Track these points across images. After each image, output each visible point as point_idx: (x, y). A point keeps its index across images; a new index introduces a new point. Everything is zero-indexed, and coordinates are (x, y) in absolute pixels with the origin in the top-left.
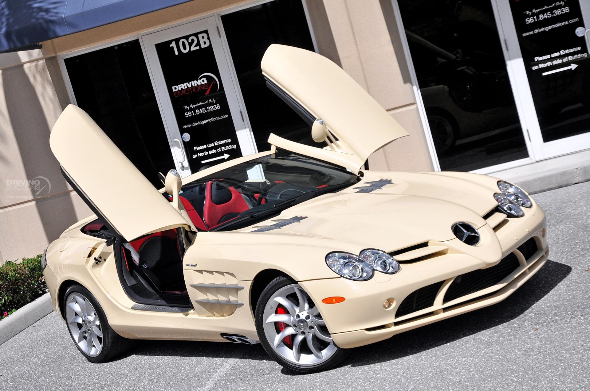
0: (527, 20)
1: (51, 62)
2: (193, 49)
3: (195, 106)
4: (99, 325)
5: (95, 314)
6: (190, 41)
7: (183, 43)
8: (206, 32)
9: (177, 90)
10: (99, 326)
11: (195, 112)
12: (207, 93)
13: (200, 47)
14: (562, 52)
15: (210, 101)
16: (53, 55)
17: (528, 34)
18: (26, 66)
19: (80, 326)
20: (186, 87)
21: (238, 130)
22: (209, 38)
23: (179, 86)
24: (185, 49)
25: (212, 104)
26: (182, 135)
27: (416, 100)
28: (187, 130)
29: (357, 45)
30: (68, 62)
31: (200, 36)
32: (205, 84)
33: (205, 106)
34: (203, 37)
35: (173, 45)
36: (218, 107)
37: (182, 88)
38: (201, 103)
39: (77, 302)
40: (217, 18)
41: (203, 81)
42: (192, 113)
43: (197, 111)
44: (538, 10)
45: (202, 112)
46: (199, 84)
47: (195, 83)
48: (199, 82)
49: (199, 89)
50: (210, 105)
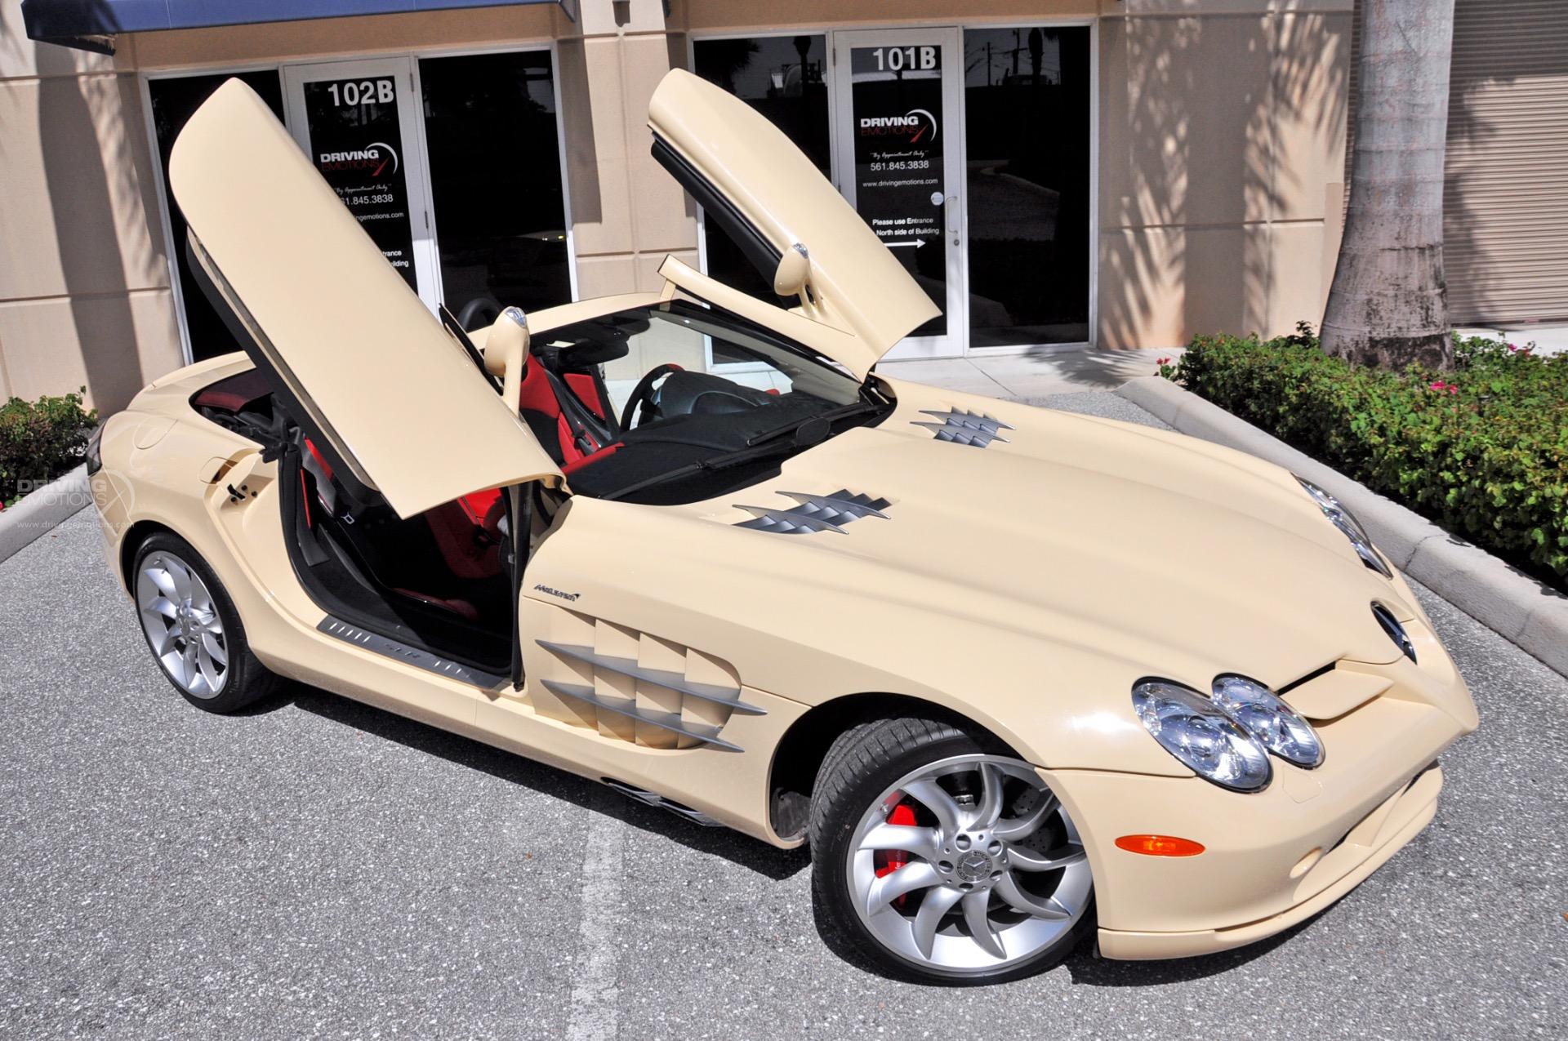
0: (872, 165)
1: (127, 80)
2: (365, 101)
3: (353, 190)
4: (221, 635)
5: (211, 607)
6: (362, 87)
7: (351, 89)
8: (391, 79)
9: (329, 160)
10: (218, 637)
11: (352, 201)
12: (376, 173)
13: (377, 100)
14: (909, 221)
15: (379, 187)
16: (131, 70)
17: (870, 185)
18: (82, 79)
19: (169, 622)
20: (343, 159)
21: (416, 239)
22: (393, 90)
23: (333, 155)
24: (352, 98)
25: (381, 192)
27: (698, 245)
29: (626, 145)
31: (380, 84)
32: (375, 160)
33: (371, 194)
34: (385, 87)
35: (334, 89)
36: (390, 198)
37: (336, 160)
38: (363, 188)
39: (167, 570)
40: (413, 62)
41: (373, 154)
42: (347, 201)
43: (355, 199)
44: (889, 156)
45: (363, 202)
46: (366, 157)
47: (358, 155)
48: (366, 155)
49: (364, 165)
50: (377, 192)
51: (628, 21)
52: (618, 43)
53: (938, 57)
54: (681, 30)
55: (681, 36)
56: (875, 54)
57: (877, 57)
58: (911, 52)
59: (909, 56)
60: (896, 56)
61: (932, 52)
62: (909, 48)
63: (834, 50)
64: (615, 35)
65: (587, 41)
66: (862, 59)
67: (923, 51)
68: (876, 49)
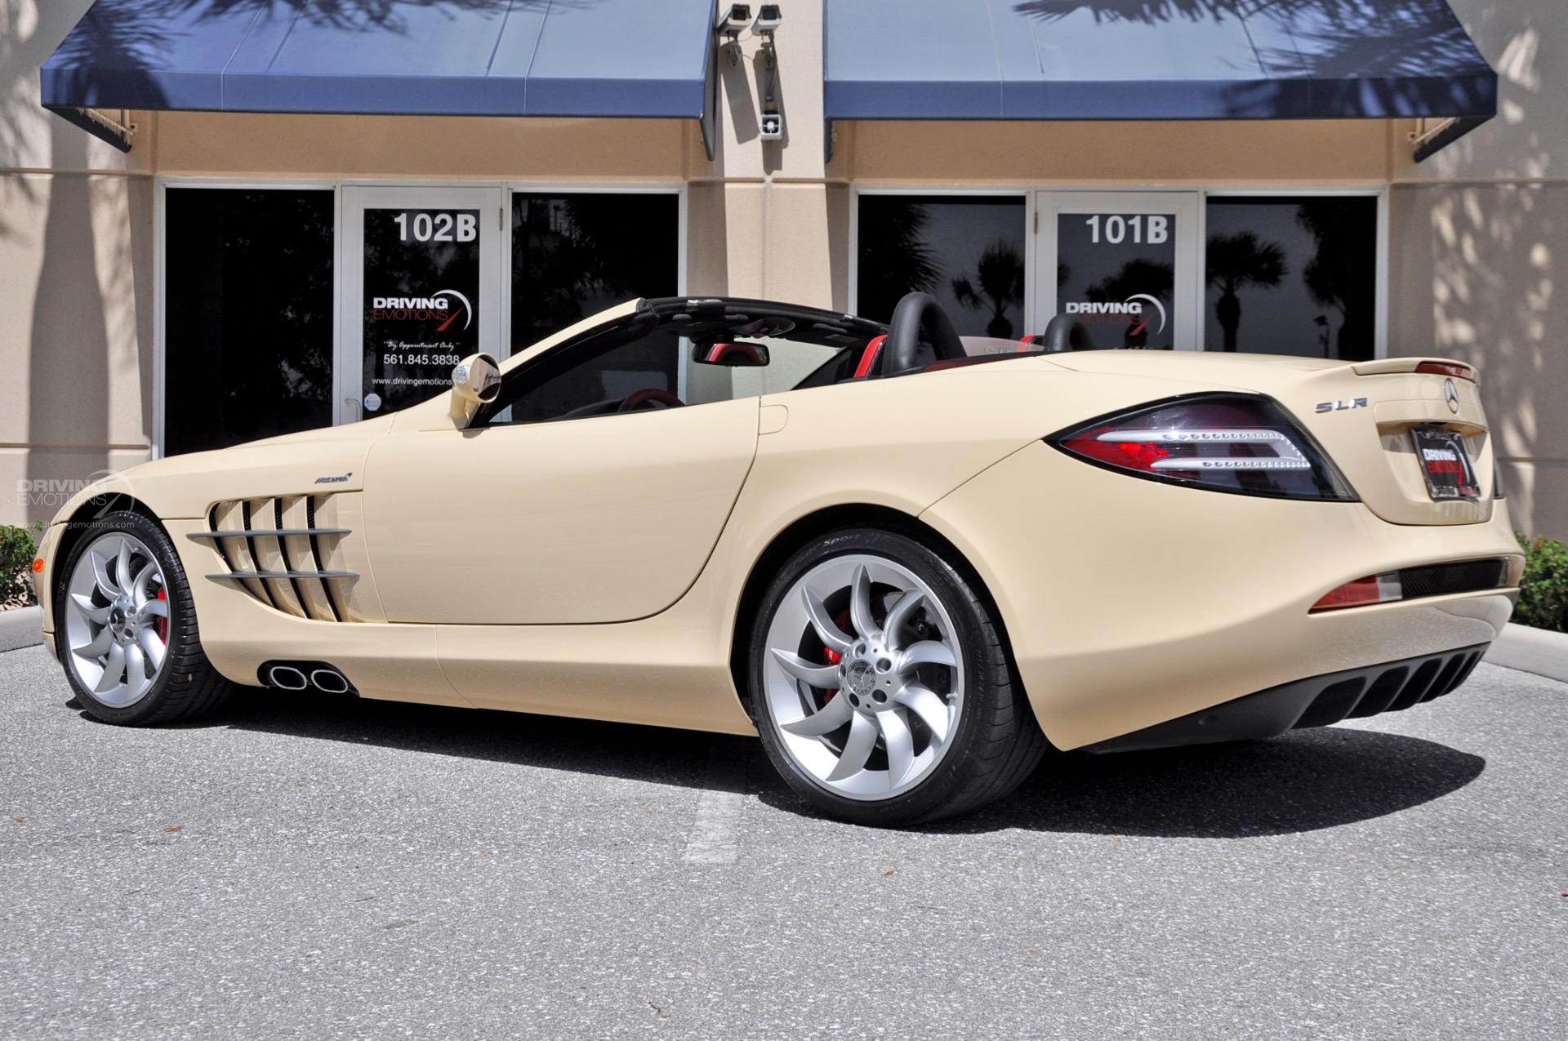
1: (139, 184)
2: (439, 237)
3: (409, 346)
6: (438, 220)
7: (423, 222)
8: (476, 213)
9: (383, 306)
11: (405, 359)
12: (441, 328)
13: (455, 237)
15: (443, 345)
16: (147, 172)
18: (94, 179)
20: (402, 306)
22: (477, 228)
23: (389, 300)
24: (423, 232)
25: (445, 352)
26: (365, 394)
28: (379, 390)
30: (173, 195)
31: (461, 218)
32: (443, 311)
33: (431, 352)
34: (466, 222)
35: (402, 219)
36: (455, 360)
37: (393, 307)
38: (422, 345)
40: (505, 197)
41: (441, 303)
42: (399, 359)
43: (411, 358)
45: (419, 362)
46: (431, 306)
47: (422, 303)
48: (432, 304)
49: (428, 316)
50: (440, 351)
51: (779, 167)
52: (764, 190)
53: (1171, 229)
54: (843, 180)
55: (844, 187)
56: (1089, 222)
57: (1091, 226)
58: (1136, 222)
59: (1132, 227)
60: (1115, 225)
61: (1164, 222)
62: (1132, 216)
63: (1036, 214)
64: (761, 181)
65: (727, 186)
66: (1072, 227)
67: (1151, 221)
68: (1090, 216)
